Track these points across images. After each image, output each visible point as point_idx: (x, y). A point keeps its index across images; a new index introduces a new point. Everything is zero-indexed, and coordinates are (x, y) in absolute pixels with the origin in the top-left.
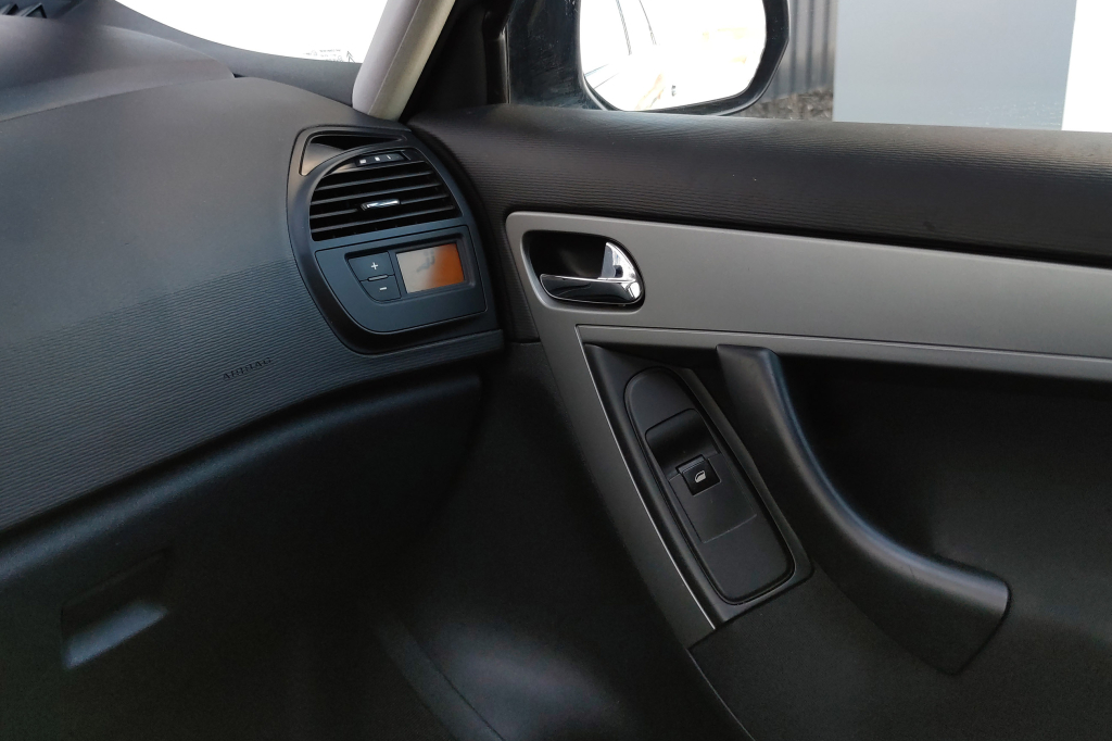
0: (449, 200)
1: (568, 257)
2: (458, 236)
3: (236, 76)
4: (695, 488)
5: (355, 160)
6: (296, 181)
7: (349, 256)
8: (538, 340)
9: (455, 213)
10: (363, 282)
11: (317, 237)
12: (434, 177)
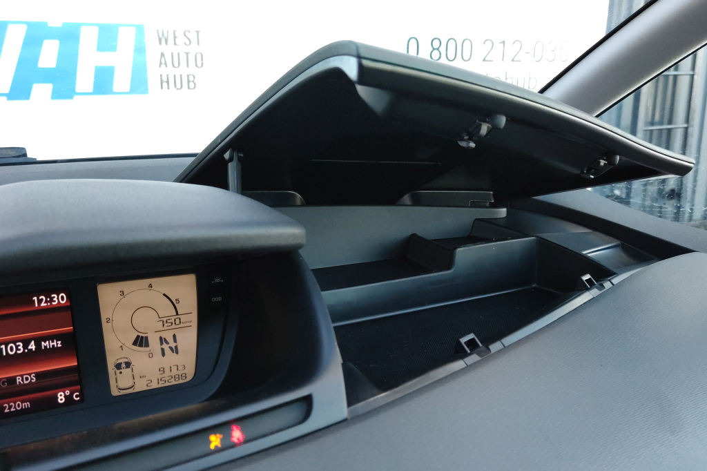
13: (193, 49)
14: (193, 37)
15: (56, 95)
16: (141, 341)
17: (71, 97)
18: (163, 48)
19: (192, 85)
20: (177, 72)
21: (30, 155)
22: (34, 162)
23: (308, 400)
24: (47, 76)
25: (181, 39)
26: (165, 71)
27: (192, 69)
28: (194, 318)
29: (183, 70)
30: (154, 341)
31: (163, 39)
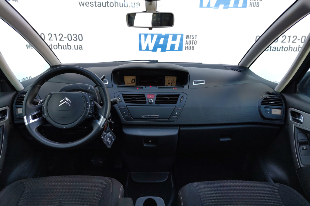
0: (283, 104)
1: (297, 115)
2: (282, 109)
3: (261, 83)
4: (303, 149)
5: (271, 97)
6: (262, 97)
7: (265, 108)
8: (288, 125)
9: (283, 106)
10: (266, 111)
11: (261, 104)
12: (282, 101)
13: (194, 40)
14: (195, 37)
15: (162, 51)
16: (169, 83)
17: (165, 51)
18: (187, 40)
19: (193, 49)
20: (190, 45)
21: (158, 61)
22: (159, 62)
23: (184, 87)
24: (160, 46)
25: (192, 37)
26: (187, 45)
27: (194, 45)
28: (176, 82)
29: (191, 45)
30: (171, 84)
31: (187, 37)
